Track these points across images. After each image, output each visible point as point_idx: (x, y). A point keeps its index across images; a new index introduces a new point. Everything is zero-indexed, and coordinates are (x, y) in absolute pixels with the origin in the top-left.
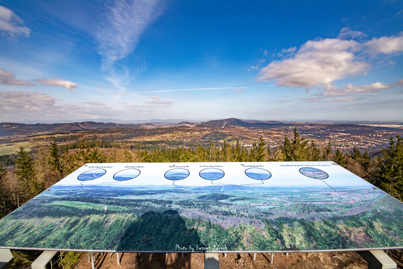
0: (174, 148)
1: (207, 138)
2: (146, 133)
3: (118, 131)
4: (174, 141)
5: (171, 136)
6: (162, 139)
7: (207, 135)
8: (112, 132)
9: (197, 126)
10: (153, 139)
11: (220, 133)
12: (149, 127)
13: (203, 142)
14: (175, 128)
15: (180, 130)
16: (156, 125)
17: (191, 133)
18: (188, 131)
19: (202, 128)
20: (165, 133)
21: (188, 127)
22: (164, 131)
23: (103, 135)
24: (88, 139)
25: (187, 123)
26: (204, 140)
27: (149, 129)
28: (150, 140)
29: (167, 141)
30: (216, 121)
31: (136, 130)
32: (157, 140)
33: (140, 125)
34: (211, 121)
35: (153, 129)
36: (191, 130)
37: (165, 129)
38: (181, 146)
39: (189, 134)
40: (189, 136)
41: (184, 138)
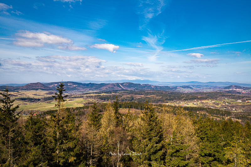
0: (218, 119)
2: (183, 97)
3: (153, 93)
4: (219, 110)
5: (214, 103)
6: (201, 105)
8: (147, 94)
10: (191, 105)
12: (187, 91)
14: (221, 93)
15: (227, 96)
16: (194, 88)
17: (244, 101)
18: (239, 98)
20: (206, 99)
21: (239, 93)
22: (204, 96)
23: (138, 97)
24: (126, 100)
25: (237, 87)
27: (186, 92)
28: (187, 106)
29: (209, 109)
31: (172, 93)
32: (195, 106)
33: (176, 88)
35: (191, 93)
36: (243, 97)
37: (206, 93)
38: (229, 117)
39: (240, 103)
40: (241, 105)
41: (233, 107)
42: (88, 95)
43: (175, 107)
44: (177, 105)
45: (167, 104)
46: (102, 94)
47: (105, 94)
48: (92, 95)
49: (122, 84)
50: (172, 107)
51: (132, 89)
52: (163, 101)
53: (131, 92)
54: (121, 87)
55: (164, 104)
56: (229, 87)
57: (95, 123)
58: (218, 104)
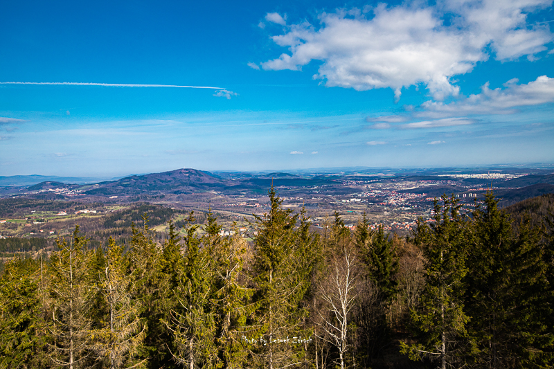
1: (119, 222)
4: (17, 240)
5: (5, 225)
7: (118, 215)
9: (88, 193)
11: (154, 208)
13: (108, 234)
14: (20, 200)
15: (34, 206)
17: (72, 212)
18: (61, 207)
19: (103, 199)
21: (61, 197)
25: (55, 184)
26: (111, 230)
30: (142, 177)
34: (129, 178)
36: (69, 205)
38: (40, 252)
39: (64, 217)
40: (66, 222)
41: (49, 227)
56: (39, 187)
58: (15, 227)
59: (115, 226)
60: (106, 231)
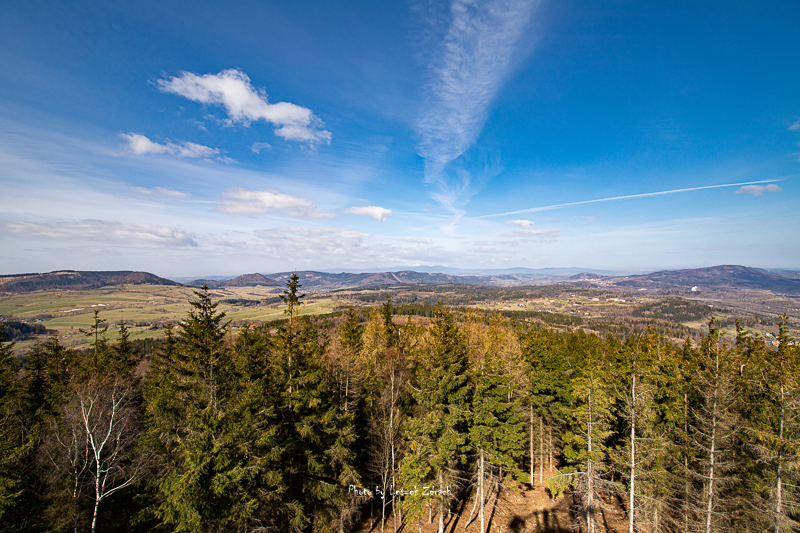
0: (561, 330)
1: (647, 312)
2: (501, 295)
3: (450, 289)
4: (561, 315)
5: (553, 304)
6: (532, 308)
7: (648, 307)
8: (441, 289)
9: (618, 284)
10: (514, 307)
11: (687, 304)
12: (507, 283)
13: (637, 323)
14: (564, 286)
15: (574, 291)
16: (520, 279)
17: (603, 299)
18: (595, 294)
19: (632, 290)
20: (540, 296)
21: (595, 286)
22: (537, 292)
23: (425, 295)
24: (404, 301)
25: (590, 276)
26: (639, 319)
27: (506, 286)
28: (508, 309)
29: (545, 313)
30: (675, 273)
31: (482, 288)
32: (521, 309)
33: (488, 278)
34: (660, 273)
35: (514, 288)
36: (601, 293)
37: (539, 287)
38: (578, 327)
39: (597, 302)
40: (598, 307)
41: (585, 309)
42: (339, 293)
43: (488, 311)
44: (492, 309)
45: (474, 307)
46: (363, 292)
47: (368, 291)
48: (346, 293)
49: (397, 274)
50: (483, 311)
51: (414, 282)
52: (467, 302)
53: (412, 288)
54: (394, 279)
55: (469, 306)
56: (578, 277)
57: (353, 340)
58: (560, 306)
59: (643, 316)
60: (635, 319)
